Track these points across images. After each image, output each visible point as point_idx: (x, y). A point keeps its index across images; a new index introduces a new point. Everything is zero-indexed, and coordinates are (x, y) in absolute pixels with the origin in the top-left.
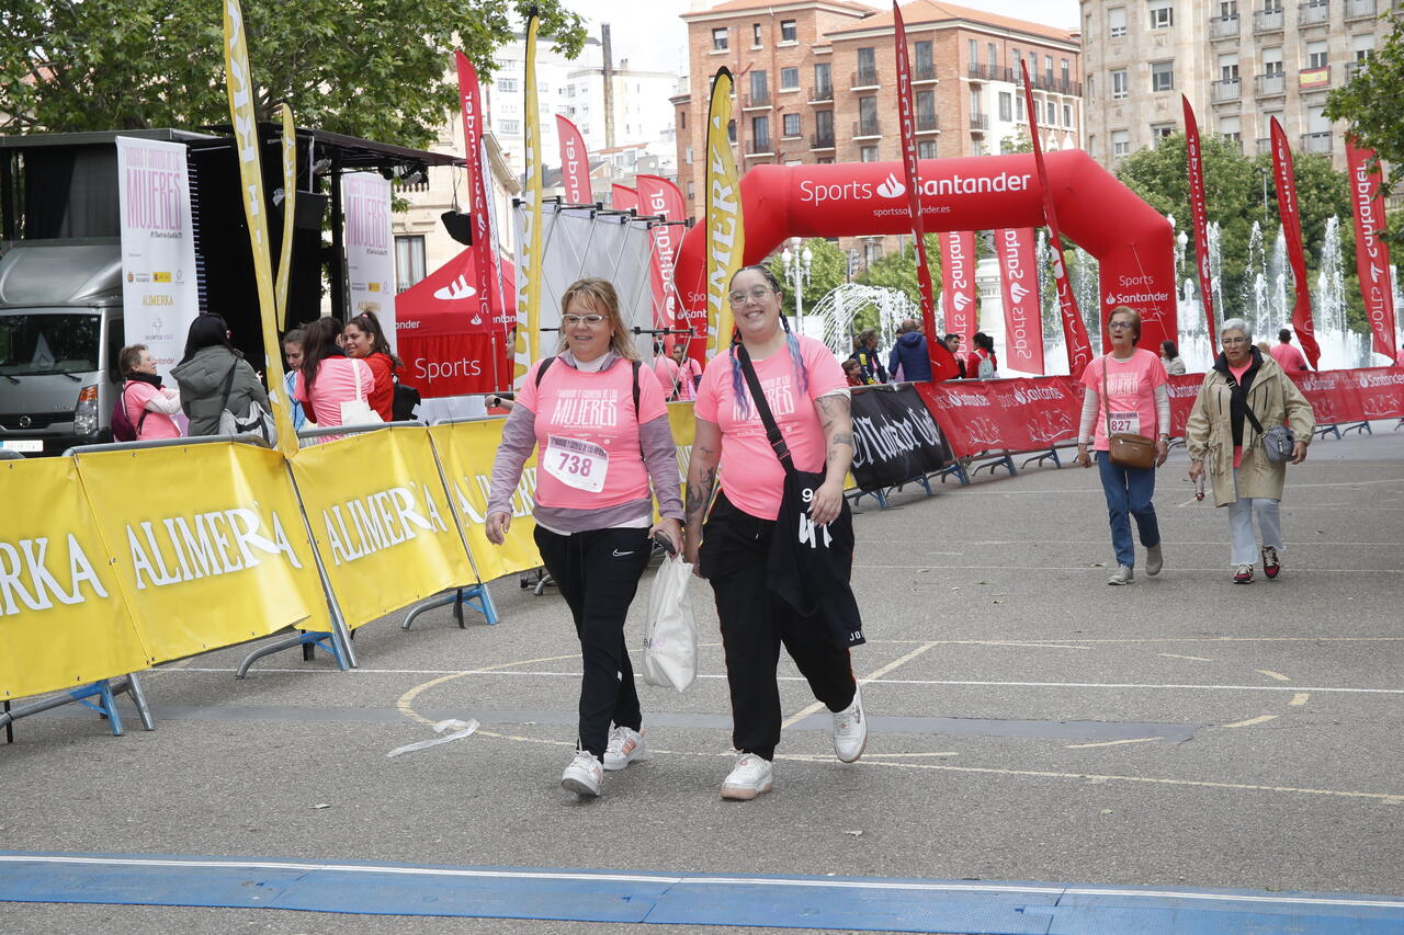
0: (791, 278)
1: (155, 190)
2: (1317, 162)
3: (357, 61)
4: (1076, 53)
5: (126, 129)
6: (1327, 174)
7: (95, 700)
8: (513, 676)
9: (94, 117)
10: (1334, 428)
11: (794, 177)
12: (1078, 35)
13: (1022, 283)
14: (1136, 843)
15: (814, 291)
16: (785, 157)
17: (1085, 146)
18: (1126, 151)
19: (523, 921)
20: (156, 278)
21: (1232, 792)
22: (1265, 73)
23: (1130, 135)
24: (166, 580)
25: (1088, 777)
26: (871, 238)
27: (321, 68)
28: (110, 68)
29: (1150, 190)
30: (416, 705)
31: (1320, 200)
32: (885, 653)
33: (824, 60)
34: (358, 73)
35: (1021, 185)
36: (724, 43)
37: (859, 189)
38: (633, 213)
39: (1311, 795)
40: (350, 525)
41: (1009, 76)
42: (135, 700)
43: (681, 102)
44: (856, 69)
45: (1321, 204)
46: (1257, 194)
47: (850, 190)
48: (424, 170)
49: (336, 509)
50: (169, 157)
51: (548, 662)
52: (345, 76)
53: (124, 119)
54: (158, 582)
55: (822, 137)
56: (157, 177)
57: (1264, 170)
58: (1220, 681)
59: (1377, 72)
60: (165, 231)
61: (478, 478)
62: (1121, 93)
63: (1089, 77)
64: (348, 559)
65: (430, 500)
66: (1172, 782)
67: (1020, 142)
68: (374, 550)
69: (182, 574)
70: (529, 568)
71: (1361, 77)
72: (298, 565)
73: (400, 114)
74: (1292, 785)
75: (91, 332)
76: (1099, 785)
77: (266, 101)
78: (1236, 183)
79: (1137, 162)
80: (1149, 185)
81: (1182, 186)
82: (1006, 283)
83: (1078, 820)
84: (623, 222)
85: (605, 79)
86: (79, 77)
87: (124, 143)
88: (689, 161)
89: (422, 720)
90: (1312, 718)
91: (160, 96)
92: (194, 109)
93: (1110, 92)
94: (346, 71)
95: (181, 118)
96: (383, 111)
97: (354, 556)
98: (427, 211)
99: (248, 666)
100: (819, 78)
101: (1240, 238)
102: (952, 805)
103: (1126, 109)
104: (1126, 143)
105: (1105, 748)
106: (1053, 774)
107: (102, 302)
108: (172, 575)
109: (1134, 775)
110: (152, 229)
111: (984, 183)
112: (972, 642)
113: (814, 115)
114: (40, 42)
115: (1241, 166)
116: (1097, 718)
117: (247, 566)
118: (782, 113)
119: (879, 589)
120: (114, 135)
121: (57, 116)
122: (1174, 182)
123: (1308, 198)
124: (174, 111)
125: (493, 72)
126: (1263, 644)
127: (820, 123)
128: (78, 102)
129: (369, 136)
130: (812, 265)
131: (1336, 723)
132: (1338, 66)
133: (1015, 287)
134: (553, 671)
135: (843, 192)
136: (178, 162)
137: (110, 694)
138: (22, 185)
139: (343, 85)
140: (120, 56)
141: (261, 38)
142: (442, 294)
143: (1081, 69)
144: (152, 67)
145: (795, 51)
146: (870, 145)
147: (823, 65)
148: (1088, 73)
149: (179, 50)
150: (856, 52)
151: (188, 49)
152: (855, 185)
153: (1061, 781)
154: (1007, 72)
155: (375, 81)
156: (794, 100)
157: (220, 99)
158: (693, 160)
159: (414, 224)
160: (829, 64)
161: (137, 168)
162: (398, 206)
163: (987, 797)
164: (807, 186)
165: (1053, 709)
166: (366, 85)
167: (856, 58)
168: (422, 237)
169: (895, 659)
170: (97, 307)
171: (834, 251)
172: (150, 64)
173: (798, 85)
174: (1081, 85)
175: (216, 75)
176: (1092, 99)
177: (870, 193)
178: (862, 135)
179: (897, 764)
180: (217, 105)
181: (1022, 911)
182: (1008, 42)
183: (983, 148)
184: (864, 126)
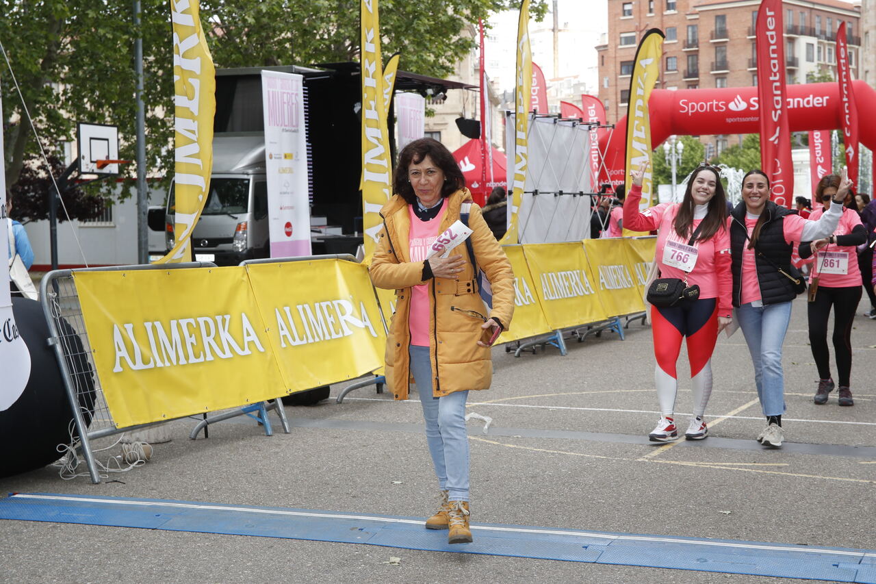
0: (669, 160)
1: (284, 103)
3: (406, 23)
4: (858, 18)
5: (266, 65)
7: (255, 413)
8: (505, 407)
9: (247, 59)
11: (675, 98)
12: (859, 7)
13: (823, 166)
15: (684, 169)
16: (667, 84)
17: (862, 77)
19: (522, 559)
20: (286, 157)
24: (298, 342)
25: (875, 482)
26: (721, 136)
27: (384, 28)
28: (259, 28)
32: (738, 399)
33: (694, 23)
34: (406, 30)
35: (822, 103)
36: (630, 13)
37: (717, 105)
38: (581, 120)
41: (813, 32)
42: (280, 415)
43: (602, 49)
44: (713, 28)
47: (711, 106)
48: (445, 91)
50: (292, 83)
51: (526, 399)
52: (399, 32)
53: (265, 60)
54: (293, 343)
55: (691, 72)
56: (285, 95)
60: (290, 128)
63: (867, 33)
67: (819, 75)
69: (307, 339)
70: (512, 340)
72: (375, 335)
73: (432, 56)
75: (244, 189)
77: (349, 49)
82: (814, 166)
83: (870, 509)
84: (574, 126)
85: (554, 35)
86: (239, 36)
87: (267, 75)
88: (606, 86)
91: (286, 45)
92: (306, 53)
94: (399, 30)
95: (298, 59)
96: (421, 54)
98: (443, 116)
99: (344, 395)
100: (690, 34)
102: (787, 497)
106: (851, 480)
107: (250, 171)
108: (301, 339)
110: (283, 127)
111: (799, 102)
112: (794, 394)
113: (686, 57)
114: (217, 12)
117: (345, 335)
118: (665, 57)
119: (732, 358)
120: (260, 70)
121: (226, 56)
124: (294, 55)
125: (488, 31)
127: (690, 63)
128: (237, 49)
129: (414, 69)
130: (683, 153)
133: (819, 168)
134: (529, 404)
135: (707, 107)
136: (297, 86)
137: (265, 410)
139: (398, 39)
140: (265, 20)
141: (349, 9)
143: (861, 29)
144: (283, 27)
145: (675, 17)
146: (722, 77)
147: (693, 26)
148: (865, 29)
149: (300, 16)
150: (714, 18)
151: (305, 15)
152: (715, 103)
153: (857, 484)
154: (813, 30)
155: (417, 35)
156: (674, 48)
157: (322, 48)
158: (608, 85)
159: (435, 124)
160: (697, 25)
161: (274, 90)
162: (429, 113)
163: (810, 493)
164: (683, 103)
165: (849, 438)
166: (411, 38)
167: (713, 21)
168: (439, 132)
169: (744, 404)
170: (248, 174)
171: (697, 144)
172: (282, 25)
173: (676, 39)
174: (860, 38)
175: (321, 32)
176: (867, 48)
177: (724, 108)
178: (717, 70)
179: (750, 470)
180: (320, 50)
181: (837, 566)
182: (813, 11)
183: (795, 79)
184: (718, 65)
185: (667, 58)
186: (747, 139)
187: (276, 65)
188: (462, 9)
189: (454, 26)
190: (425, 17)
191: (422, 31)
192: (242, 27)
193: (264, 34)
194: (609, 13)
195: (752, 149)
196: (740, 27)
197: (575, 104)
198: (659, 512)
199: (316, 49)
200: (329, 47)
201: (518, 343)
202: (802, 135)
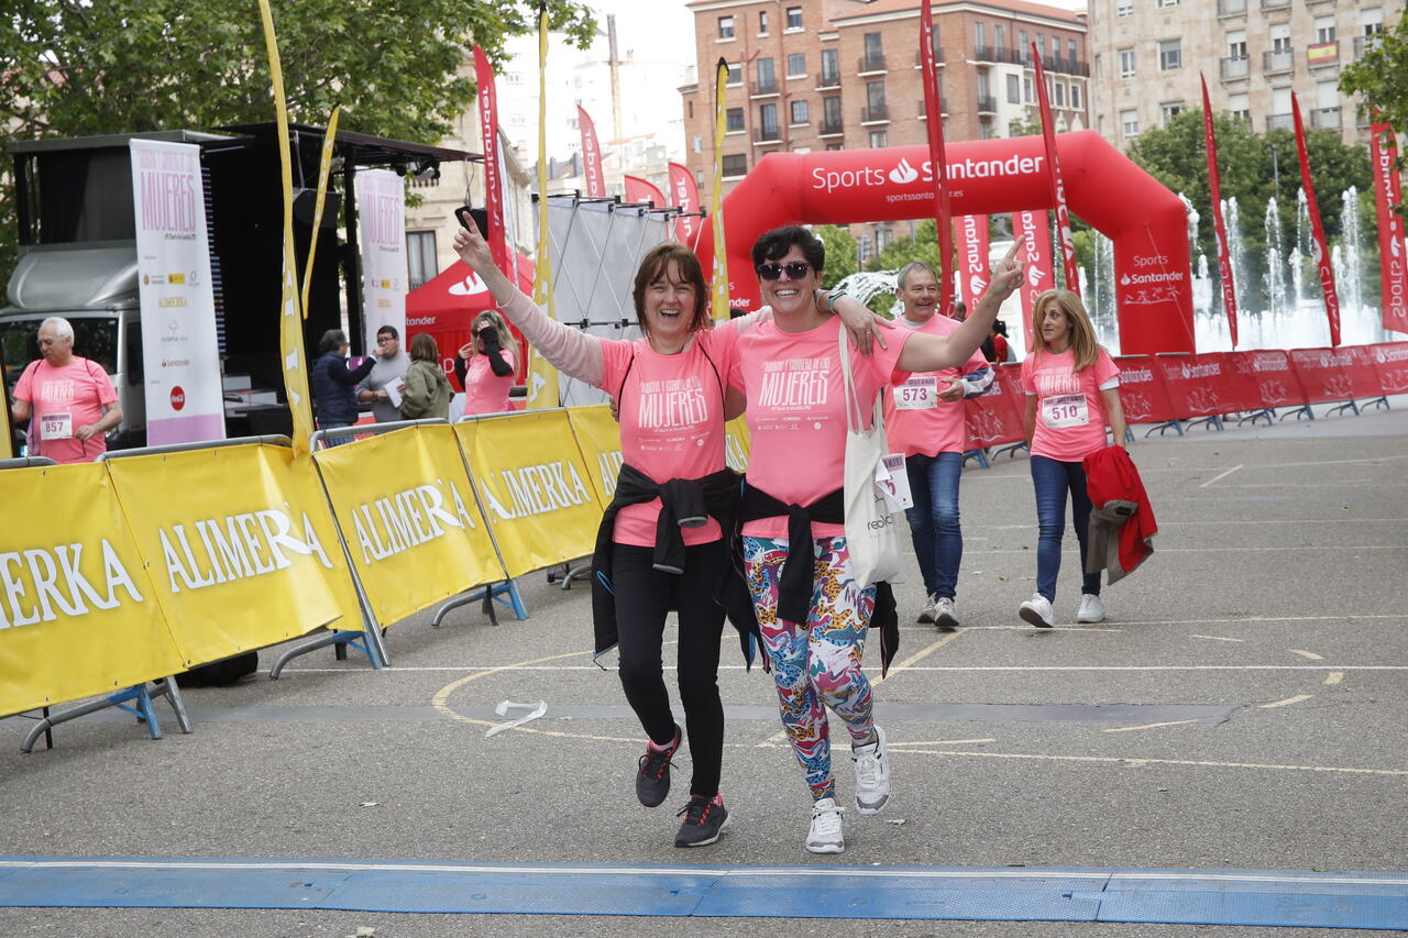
1: (169, 192)
2: (1327, 137)
3: (368, 58)
4: (1083, 34)
5: (138, 131)
6: (1338, 148)
7: (132, 703)
8: (546, 672)
9: (107, 121)
10: (1352, 404)
11: (806, 165)
12: (1084, 16)
13: (1039, 265)
14: (1179, 827)
16: (795, 144)
17: (1095, 126)
18: (1136, 130)
19: (573, 917)
20: (171, 280)
21: (1273, 773)
22: (1273, 48)
23: (1138, 115)
24: (200, 583)
25: (1127, 760)
26: (881, 224)
27: (333, 66)
28: (123, 70)
29: (1161, 169)
30: (451, 702)
31: (1331, 175)
32: (916, 640)
33: (832, 46)
34: (370, 68)
35: (1033, 168)
36: (730, 32)
37: (871, 176)
38: (651, 205)
39: (1351, 774)
40: (379, 524)
41: (1015, 57)
42: (173, 704)
43: (689, 91)
44: (862, 54)
45: (1332, 179)
46: (1267, 170)
47: (863, 176)
48: (436, 166)
49: (365, 508)
50: (182, 159)
52: (357, 73)
53: (136, 122)
54: (192, 585)
55: (830, 124)
56: (170, 179)
57: (1274, 146)
58: (1253, 662)
59: (1389, 46)
60: (179, 233)
61: (504, 473)
62: (1130, 72)
63: (1097, 56)
64: (378, 557)
65: (457, 496)
66: (1211, 764)
67: (1029, 124)
68: (404, 548)
69: (215, 577)
70: (555, 562)
71: (1374, 51)
72: (330, 566)
73: (414, 109)
74: (1331, 765)
75: (109, 335)
76: (1139, 769)
78: (1246, 160)
79: (1147, 141)
80: (1159, 164)
81: (1193, 165)
83: (1120, 804)
84: (641, 215)
85: (612, 70)
86: (90, 81)
87: (139, 147)
88: (698, 150)
89: (458, 717)
90: (1348, 696)
91: (171, 97)
92: (204, 109)
93: (1118, 72)
94: (358, 68)
95: (193, 118)
96: (397, 107)
97: (383, 554)
98: (437, 205)
99: (282, 666)
100: (826, 64)
101: (1252, 216)
102: (992, 791)
103: (1135, 88)
104: (1135, 123)
105: (1143, 730)
106: (1091, 759)
107: (119, 305)
108: (206, 578)
109: (1173, 758)
110: (167, 231)
111: (997, 167)
112: (1002, 627)
113: (822, 101)
114: (51, 46)
115: (1251, 144)
116: (1131, 701)
117: (279, 567)
118: (789, 101)
120: (128, 139)
121: (70, 117)
122: (1185, 160)
123: (1319, 173)
124: (186, 112)
125: (504, 64)
126: (1294, 624)
127: (829, 109)
128: (89, 105)
129: (385, 131)
131: (1373, 702)
132: (1346, 41)
133: (1032, 270)
135: (855, 178)
136: (191, 164)
137: (147, 698)
138: (37, 190)
139: (355, 81)
140: (134, 56)
142: (457, 289)
143: (1088, 49)
144: (164, 68)
145: (802, 38)
146: (879, 131)
147: (830, 52)
148: (1095, 52)
149: (192, 49)
150: (862, 38)
151: (201, 47)
152: (868, 171)
153: (1100, 765)
154: (1016, 54)
155: (388, 77)
156: (801, 87)
157: (232, 99)
158: (701, 149)
159: (425, 219)
160: (836, 50)
161: (151, 171)
162: (412, 202)
163: (1027, 783)
164: (818, 173)
165: (1088, 693)
166: (379, 81)
167: (861, 42)
168: (433, 232)
169: (926, 647)
170: (114, 310)
171: (846, 237)
172: (161, 65)
173: (805, 72)
174: (1088, 65)
175: (228, 75)
176: (1100, 79)
177: (883, 179)
178: (870, 120)
179: (935, 752)
180: (228, 105)
181: (1070, 896)
182: (1014, 23)
183: (992, 131)
184: (873, 111)
185: (792, 103)
186: (923, 228)
187: (156, 130)
188: (459, 33)
189: (447, 59)
190: (400, 47)
191: (396, 69)
192: (94, 68)
193: (132, 80)
194: (698, 33)
195: (932, 243)
196: (901, 52)
197: (650, 180)
198: (792, 828)
199: (220, 103)
200: (242, 99)
201: (567, 566)
202: (1006, 219)
